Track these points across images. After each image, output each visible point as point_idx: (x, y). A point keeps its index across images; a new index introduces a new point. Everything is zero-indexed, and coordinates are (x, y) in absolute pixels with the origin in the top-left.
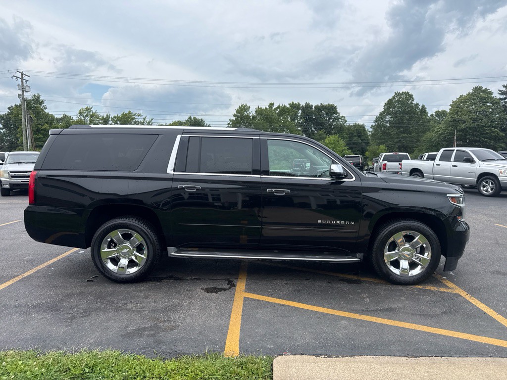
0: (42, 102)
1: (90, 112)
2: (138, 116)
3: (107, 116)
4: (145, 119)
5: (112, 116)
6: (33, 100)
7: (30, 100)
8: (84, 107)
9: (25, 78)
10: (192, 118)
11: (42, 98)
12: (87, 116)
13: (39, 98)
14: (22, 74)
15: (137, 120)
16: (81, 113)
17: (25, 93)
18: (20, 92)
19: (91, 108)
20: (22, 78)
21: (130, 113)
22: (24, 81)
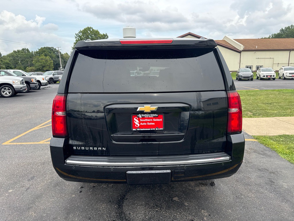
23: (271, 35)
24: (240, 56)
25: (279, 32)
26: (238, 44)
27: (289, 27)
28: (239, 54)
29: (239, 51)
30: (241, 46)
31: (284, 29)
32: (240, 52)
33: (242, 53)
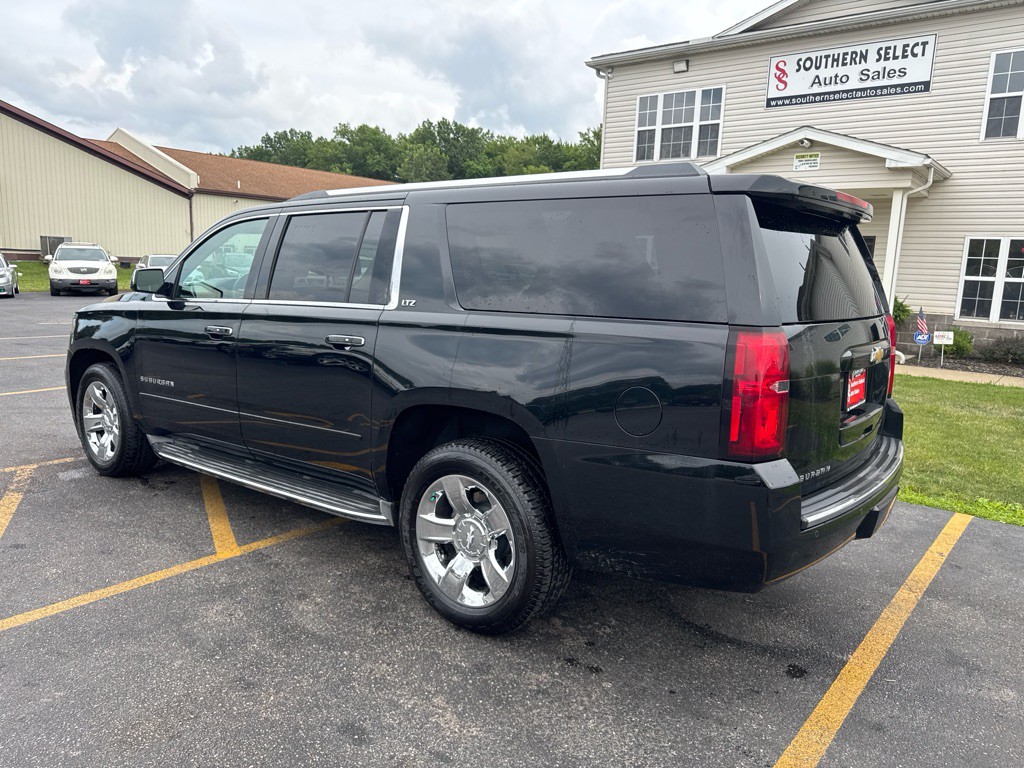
23: (236, 150)
24: (191, 207)
25: (259, 143)
26: (177, 167)
27: (285, 132)
28: (186, 201)
29: (186, 192)
30: (189, 175)
31: (272, 136)
32: (187, 195)
33: (194, 199)
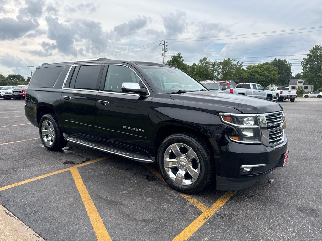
0: (182, 57)
1: (205, 61)
2: (234, 61)
3: (215, 62)
4: (238, 63)
5: (218, 62)
6: (177, 56)
7: (176, 57)
8: (203, 58)
9: (166, 44)
10: (277, 60)
11: (181, 55)
12: (204, 63)
13: (180, 55)
14: (164, 42)
15: (233, 64)
16: (200, 62)
17: (165, 52)
18: (163, 52)
19: (206, 58)
20: (164, 45)
21: (229, 59)
22: (165, 46)
